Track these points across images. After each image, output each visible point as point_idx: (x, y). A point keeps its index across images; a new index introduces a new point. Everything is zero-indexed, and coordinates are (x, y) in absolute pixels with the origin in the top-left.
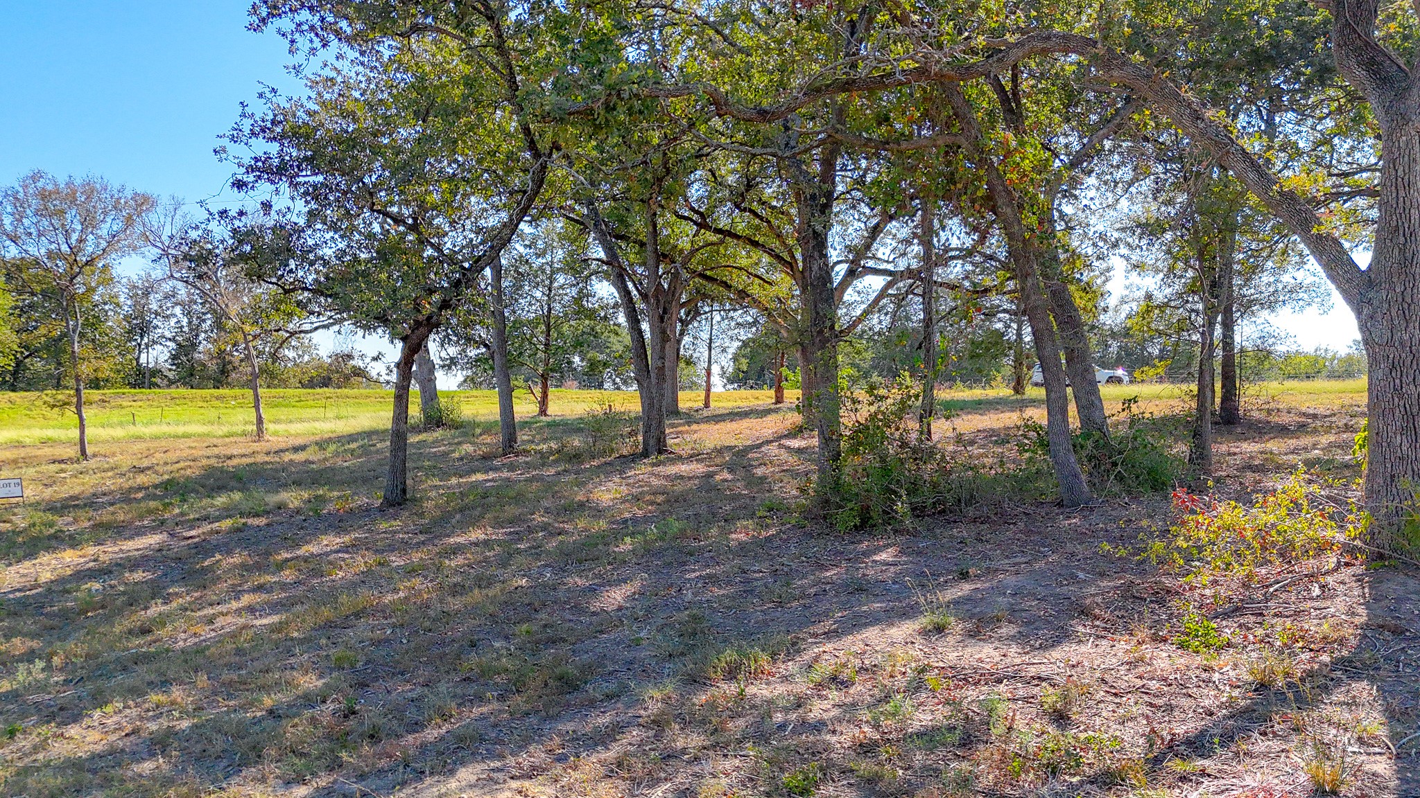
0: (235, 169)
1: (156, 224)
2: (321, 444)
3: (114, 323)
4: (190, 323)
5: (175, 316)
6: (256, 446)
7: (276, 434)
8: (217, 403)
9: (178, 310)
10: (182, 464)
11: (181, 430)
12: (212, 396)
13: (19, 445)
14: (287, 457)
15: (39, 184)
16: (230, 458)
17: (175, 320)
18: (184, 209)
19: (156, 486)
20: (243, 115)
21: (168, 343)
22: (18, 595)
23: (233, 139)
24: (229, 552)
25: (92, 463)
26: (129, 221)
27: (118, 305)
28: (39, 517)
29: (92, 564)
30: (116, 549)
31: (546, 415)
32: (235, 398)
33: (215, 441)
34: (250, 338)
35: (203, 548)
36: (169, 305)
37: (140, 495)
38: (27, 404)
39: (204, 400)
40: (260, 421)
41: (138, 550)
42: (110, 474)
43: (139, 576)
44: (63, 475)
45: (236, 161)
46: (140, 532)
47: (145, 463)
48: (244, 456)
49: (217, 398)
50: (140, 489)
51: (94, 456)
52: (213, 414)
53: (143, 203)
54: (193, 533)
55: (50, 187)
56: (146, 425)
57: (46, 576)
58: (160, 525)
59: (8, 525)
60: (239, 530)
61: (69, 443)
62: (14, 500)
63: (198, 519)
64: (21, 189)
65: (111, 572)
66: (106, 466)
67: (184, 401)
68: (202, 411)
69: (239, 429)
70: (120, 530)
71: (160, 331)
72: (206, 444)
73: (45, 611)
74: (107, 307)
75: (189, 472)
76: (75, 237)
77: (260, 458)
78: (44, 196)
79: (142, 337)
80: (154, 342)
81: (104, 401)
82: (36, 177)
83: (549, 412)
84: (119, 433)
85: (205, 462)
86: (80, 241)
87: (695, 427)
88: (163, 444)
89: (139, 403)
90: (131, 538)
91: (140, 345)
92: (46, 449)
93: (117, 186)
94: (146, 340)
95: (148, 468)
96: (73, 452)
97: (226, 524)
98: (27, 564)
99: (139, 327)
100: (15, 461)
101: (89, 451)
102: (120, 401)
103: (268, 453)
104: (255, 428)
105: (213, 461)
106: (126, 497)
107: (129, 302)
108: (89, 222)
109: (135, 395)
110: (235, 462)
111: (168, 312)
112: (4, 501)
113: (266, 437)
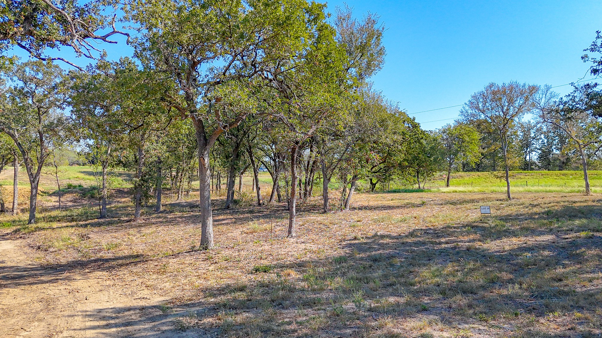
0: (592, 64)
1: (538, 99)
3: (515, 143)
4: (548, 141)
5: (541, 138)
6: (586, 198)
7: (595, 192)
8: (563, 177)
9: (542, 136)
10: (552, 204)
11: (548, 189)
12: (561, 174)
13: (484, 193)
15: (492, 89)
16: (575, 202)
17: (541, 140)
18: (551, 90)
19: (543, 213)
20: (598, 37)
21: (538, 151)
22: (498, 254)
23: (592, 50)
24: (589, 248)
25: (513, 202)
26: (527, 99)
27: (517, 135)
28: (498, 222)
29: (525, 245)
30: (534, 239)
32: (572, 175)
33: (565, 194)
34: (582, 146)
35: (574, 244)
36: (539, 134)
37: (537, 217)
39: (557, 175)
40: (587, 185)
41: (543, 241)
42: (521, 206)
43: (546, 253)
44: (502, 206)
45: (593, 60)
46: (541, 233)
47: (535, 203)
48: (581, 202)
49: (563, 175)
50: (536, 214)
51: (513, 198)
52: (561, 182)
53: (533, 89)
54: (567, 236)
55: (496, 89)
56: (532, 186)
57: (507, 248)
58: (551, 231)
59: (488, 225)
60: (591, 237)
61: (502, 193)
62: (487, 215)
63: (568, 230)
64: (485, 92)
65: (533, 249)
66: (519, 203)
67: (548, 176)
68: (556, 180)
69: (576, 189)
70: (533, 232)
71: (535, 146)
72: (560, 196)
73: (511, 262)
74: (512, 137)
75: (556, 208)
76: (505, 108)
77: (590, 203)
78: (494, 93)
79: (527, 149)
80: (532, 151)
81: (513, 176)
82: (491, 86)
84: (521, 189)
85: (562, 204)
86: (507, 110)
88: (541, 194)
89: (528, 177)
90: (539, 235)
91: (526, 152)
92: (494, 195)
93: (522, 84)
94: (529, 150)
95: (538, 205)
96: (505, 196)
97: (583, 234)
98: (498, 241)
99: (526, 145)
100: (483, 199)
101: (511, 196)
102: (520, 176)
103: (594, 201)
104: (585, 189)
105: (566, 204)
106: (531, 217)
107: (521, 134)
108: (511, 102)
109: (526, 173)
110: (578, 204)
111: (538, 137)
112: (483, 215)
113: (591, 193)
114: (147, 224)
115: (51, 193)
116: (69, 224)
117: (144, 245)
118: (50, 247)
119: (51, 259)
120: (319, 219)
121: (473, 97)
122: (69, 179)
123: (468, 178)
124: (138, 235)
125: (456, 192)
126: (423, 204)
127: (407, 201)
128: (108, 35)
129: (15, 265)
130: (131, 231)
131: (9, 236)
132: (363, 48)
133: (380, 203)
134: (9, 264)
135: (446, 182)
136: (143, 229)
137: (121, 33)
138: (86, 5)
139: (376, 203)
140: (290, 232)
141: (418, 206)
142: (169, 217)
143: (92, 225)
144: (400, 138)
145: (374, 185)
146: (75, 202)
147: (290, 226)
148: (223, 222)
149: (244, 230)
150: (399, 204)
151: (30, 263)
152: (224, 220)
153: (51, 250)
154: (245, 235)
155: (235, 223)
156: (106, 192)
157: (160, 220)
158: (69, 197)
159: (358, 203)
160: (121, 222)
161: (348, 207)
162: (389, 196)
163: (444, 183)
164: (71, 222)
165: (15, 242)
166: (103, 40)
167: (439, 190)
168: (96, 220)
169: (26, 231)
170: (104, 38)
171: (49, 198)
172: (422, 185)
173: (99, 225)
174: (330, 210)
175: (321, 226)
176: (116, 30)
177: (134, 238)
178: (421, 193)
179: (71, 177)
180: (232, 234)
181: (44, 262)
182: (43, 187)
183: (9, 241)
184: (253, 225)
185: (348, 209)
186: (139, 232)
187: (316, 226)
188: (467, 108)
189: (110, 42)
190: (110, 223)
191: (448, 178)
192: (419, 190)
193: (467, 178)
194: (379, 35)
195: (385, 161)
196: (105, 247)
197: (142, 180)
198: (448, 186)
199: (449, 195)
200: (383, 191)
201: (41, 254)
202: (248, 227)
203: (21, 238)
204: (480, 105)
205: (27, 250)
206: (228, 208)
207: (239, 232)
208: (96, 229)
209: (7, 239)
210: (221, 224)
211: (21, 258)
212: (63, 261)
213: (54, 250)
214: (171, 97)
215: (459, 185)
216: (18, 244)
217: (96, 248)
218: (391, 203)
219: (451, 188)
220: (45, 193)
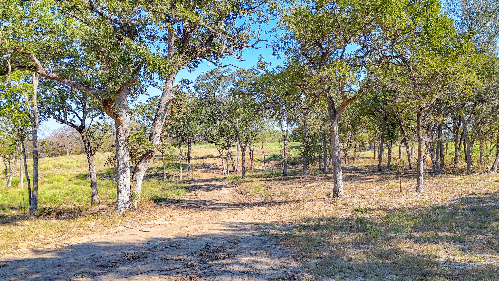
114: (310, 181)
115: (263, 160)
116: (263, 179)
117: (304, 194)
118: (247, 193)
119: (246, 200)
120: (456, 179)
122: (276, 151)
124: (303, 188)
128: (255, 44)
129: (226, 202)
130: (299, 185)
131: (228, 185)
134: (223, 202)
136: (307, 183)
137: (263, 41)
138: (242, 26)
140: (418, 189)
142: (330, 176)
143: (275, 180)
146: (276, 167)
147: (418, 184)
148: (368, 181)
149: (383, 186)
151: (234, 201)
152: (369, 179)
153: (247, 194)
154: (382, 190)
155: (378, 181)
156: (286, 157)
157: (322, 178)
158: (273, 163)
160: (294, 178)
161: (496, 170)
164: (264, 178)
165: (230, 189)
166: (252, 47)
168: (280, 177)
169: (237, 182)
170: (253, 46)
171: (261, 164)
173: (280, 180)
174: (474, 172)
175: (455, 185)
176: (260, 39)
177: (299, 190)
179: (277, 150)
180: (372, 189)
181: (242, 201)
182: (259, 156)
183: (227, 188)
184: (391, 183)
185: (496, 172)
186: (304, 186)
187: (449, 185)
189: (257, 48)
190: (287, 179)
196: (278, 194)
197: (307, 148)
201: (241, 197)
203: (234, 186)
205: (236, 194)
206: (380, 170)
208: (276, 183)
209: (227, 187)
210: (366, 182)
211: (230, 199)
212: (252, 202)
213: (249, 195)
214: (306, 82)
216: (231, 190)
217: (274, 195)
220: (259, 160)
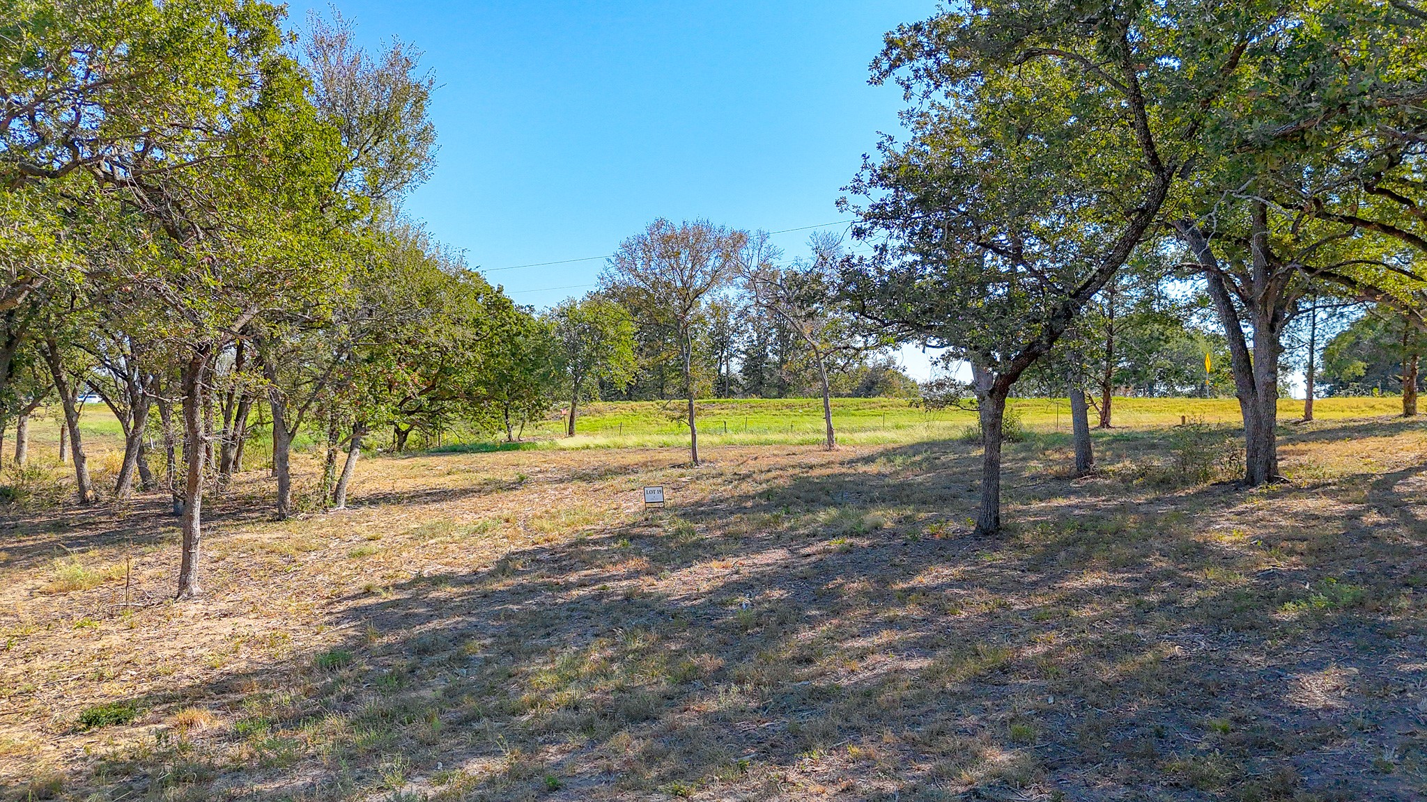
0: (853, 216)
1: (745, 257)
2: (889, 454)
3: (701, 340)
4: (758, 337)
5: (747, 331)
6: (830, 456)
7: (843, 442)
8: (788, 412)
9: (750, 327)
10: (771, 475)
11: (763, 438)
12: (783, 405)
13: (644, 448)
14: (862, 468)
15: (662, 231)
16: (811, 467)
17: (747, 335)
18: (769, 242)
19: (761, 495)
20: (865, 168)
21: (742, 356)
22: (688, 603)
23: (854, 191)
24: (849, 577)
25: (703, 469)
26: (727, 257)
27: (704, 323)
28: (681, 524)
29: (735, 577)
30: (750, 562)
31: (1109, 427)
32: (802, 406)
33: (794, 449)
34: (822, 355)
36: (742, 322)
37: (749, 504)
38: (645, 412)
39: (777, 408)
40: (830, 431)
41: (768, 565)
42: (720, 480)
43: (776, 594)
44: (683, 479)
46: (761, 548)
47: (744, 471)
48: (822, 465)
49: (787, 407)
50: (748, 497)
51: (703, 461)
52: (784, 422)
53: (739, 239)
54: (808, 550)
55: (669, 232)
56: (737, 431)
57: (705, 587)
58: (778, 540)
59: (661, 530)
60: (848, 552)
61: (680, 448)
62: (656, 505)
63: (808, 536)
64: (649, 238)
65: (752, 587)
66: (714, 472)
67: (761, 410)
68: (776, 418)
69: (812, 437)
70: (747, 544)
71: (736, 345)
72: (785, 453)
73: (715, 623)
74: (696, 326)
75: (781, 482)
77: (837, 470)
78: (666, 240)
79: (722, 352)
80: (732, 356)
82: (660, 224)
83: (1111, 424)
84: (716, 439)
85: (791, 471)
86: (691, 277)
87: (1301, 446)
88: (752, 450)
89: (726, 411)
90: (758, 552)
91: (721, 358)
92: (665, 453)
93: (718, 227)
94: (725, 354)
95: (749, 476)
96: (686, 457)
97: (835, 544)
98: (685, 571)
99: (721, 343)
100: (645, 464)
101: (700, 455)
102: (711, 409)
103: (842, 464)
104: (826, 437)
105: (797, 471)
106: (739, 506)
107: (712, 321)
108: (696, 260)
109: (722, 404)
110: (817, 472)
111: (742, 329)
112: (648, 505)
113: (837, 446)
120: (265, 537)
121: (624, 246)
123: (612, 414)
125: (588, 447)
126: (521, 481)
127: (483, 476)
132: (382, 122)
133: (422, 483)
135: (568, 425)
139: (411, 482)
140: (184, 584)
141: (511, 487)
144: (470, 334)
145: (402, 435)
147: (186, 567)
149: (38, 583)
150: (467, 485)
154: (43, 599)
159: (368, 486)
161: (343, 501)
162: (442, 462)
163: (562, 427)
167: (555, 444)
172: (515, 433)
174: (295, 512)
175: (274, 558)
178: (515, 453)
184: (68, 567)
185: (342, 507)
188: (613, 270)
191: (572, 417)
192: (510, 446)
193: (610, 415)
194: (421, 98)
195: (433, 387)
198: (571, 433)
199: (575, 455)
200: (425, 450)
202: (53, 575)
204: (639, 263)
207: (21, 589)
215: (593, 431)
218: (448, 483)
219: (578, 440)
